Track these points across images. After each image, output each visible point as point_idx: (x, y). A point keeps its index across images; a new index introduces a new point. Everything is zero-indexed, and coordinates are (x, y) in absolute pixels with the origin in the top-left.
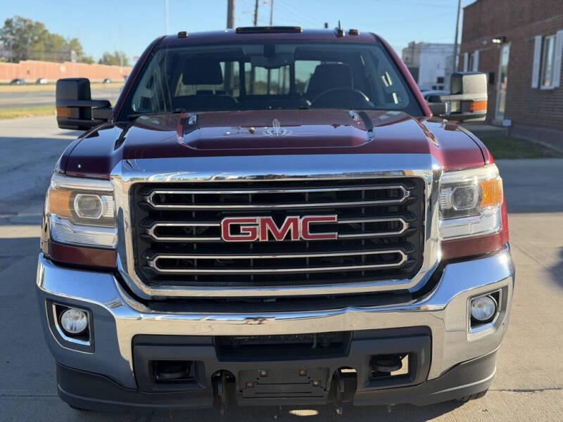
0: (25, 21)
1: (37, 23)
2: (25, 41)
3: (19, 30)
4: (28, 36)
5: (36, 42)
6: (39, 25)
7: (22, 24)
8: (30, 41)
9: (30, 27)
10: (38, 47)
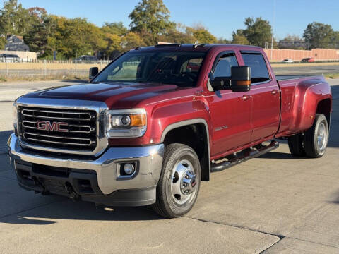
0: (319, 25)
1: (327, 26)
2: (318, 37)
3: (315, 30)
4: (320, 34)
5: (325, 37)
6: (328, 27)
7: (318, 27)
8: (321, 36)
9: (322, 28)
10: (325, 40)
